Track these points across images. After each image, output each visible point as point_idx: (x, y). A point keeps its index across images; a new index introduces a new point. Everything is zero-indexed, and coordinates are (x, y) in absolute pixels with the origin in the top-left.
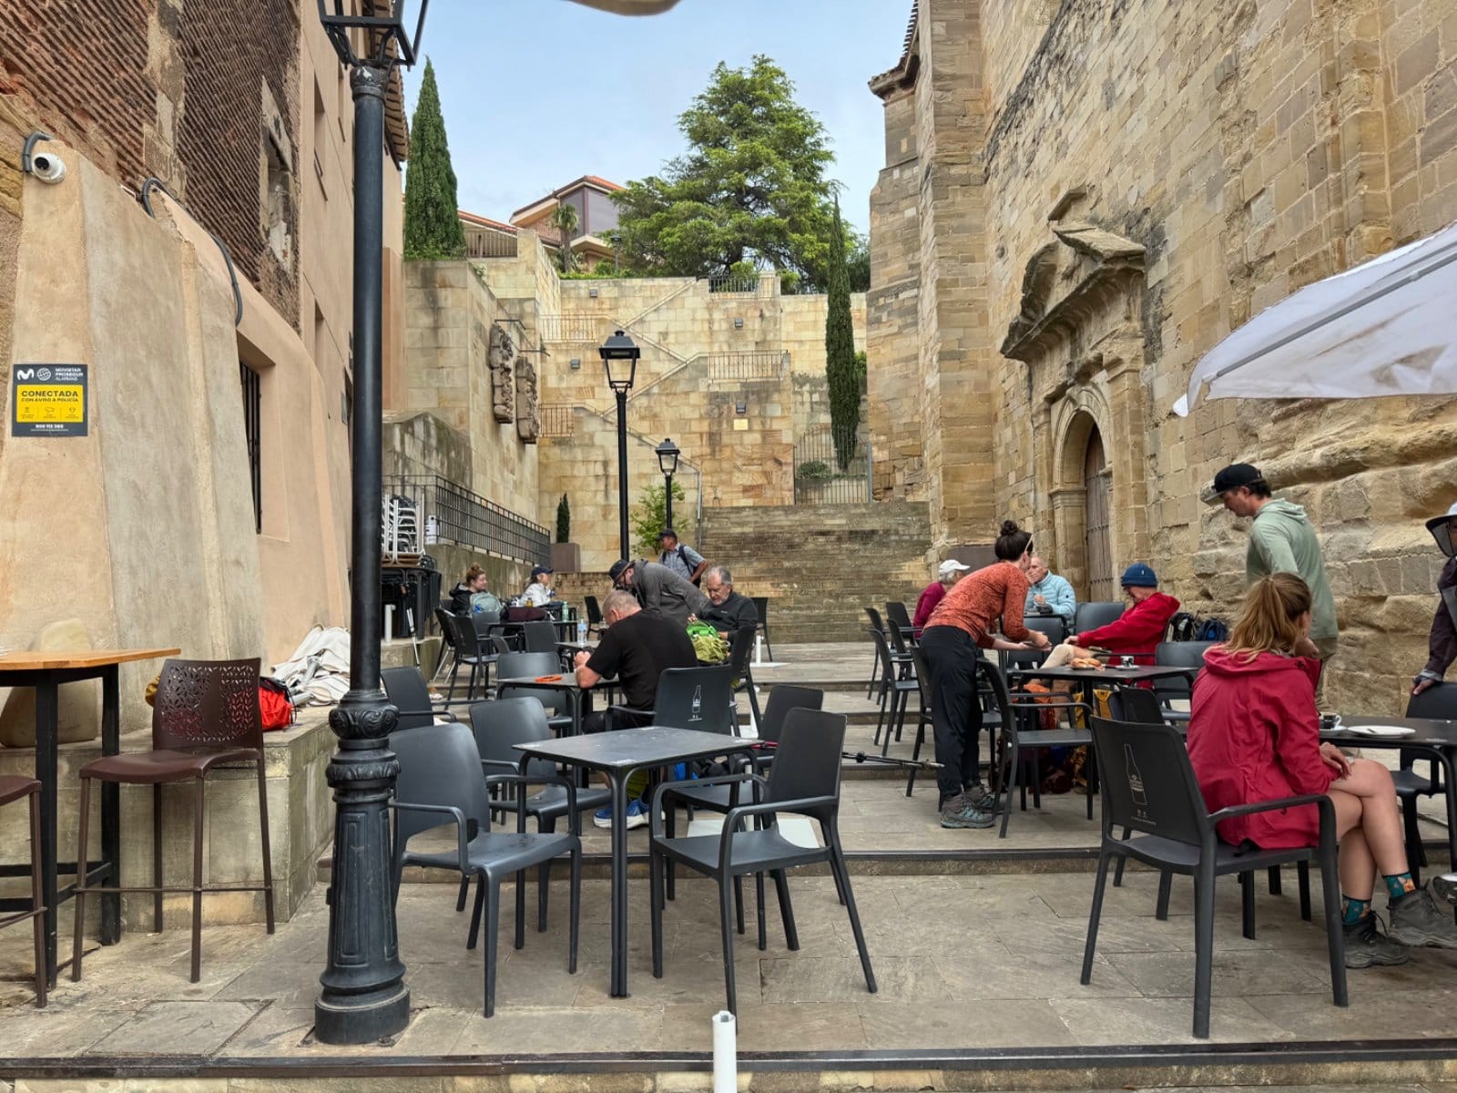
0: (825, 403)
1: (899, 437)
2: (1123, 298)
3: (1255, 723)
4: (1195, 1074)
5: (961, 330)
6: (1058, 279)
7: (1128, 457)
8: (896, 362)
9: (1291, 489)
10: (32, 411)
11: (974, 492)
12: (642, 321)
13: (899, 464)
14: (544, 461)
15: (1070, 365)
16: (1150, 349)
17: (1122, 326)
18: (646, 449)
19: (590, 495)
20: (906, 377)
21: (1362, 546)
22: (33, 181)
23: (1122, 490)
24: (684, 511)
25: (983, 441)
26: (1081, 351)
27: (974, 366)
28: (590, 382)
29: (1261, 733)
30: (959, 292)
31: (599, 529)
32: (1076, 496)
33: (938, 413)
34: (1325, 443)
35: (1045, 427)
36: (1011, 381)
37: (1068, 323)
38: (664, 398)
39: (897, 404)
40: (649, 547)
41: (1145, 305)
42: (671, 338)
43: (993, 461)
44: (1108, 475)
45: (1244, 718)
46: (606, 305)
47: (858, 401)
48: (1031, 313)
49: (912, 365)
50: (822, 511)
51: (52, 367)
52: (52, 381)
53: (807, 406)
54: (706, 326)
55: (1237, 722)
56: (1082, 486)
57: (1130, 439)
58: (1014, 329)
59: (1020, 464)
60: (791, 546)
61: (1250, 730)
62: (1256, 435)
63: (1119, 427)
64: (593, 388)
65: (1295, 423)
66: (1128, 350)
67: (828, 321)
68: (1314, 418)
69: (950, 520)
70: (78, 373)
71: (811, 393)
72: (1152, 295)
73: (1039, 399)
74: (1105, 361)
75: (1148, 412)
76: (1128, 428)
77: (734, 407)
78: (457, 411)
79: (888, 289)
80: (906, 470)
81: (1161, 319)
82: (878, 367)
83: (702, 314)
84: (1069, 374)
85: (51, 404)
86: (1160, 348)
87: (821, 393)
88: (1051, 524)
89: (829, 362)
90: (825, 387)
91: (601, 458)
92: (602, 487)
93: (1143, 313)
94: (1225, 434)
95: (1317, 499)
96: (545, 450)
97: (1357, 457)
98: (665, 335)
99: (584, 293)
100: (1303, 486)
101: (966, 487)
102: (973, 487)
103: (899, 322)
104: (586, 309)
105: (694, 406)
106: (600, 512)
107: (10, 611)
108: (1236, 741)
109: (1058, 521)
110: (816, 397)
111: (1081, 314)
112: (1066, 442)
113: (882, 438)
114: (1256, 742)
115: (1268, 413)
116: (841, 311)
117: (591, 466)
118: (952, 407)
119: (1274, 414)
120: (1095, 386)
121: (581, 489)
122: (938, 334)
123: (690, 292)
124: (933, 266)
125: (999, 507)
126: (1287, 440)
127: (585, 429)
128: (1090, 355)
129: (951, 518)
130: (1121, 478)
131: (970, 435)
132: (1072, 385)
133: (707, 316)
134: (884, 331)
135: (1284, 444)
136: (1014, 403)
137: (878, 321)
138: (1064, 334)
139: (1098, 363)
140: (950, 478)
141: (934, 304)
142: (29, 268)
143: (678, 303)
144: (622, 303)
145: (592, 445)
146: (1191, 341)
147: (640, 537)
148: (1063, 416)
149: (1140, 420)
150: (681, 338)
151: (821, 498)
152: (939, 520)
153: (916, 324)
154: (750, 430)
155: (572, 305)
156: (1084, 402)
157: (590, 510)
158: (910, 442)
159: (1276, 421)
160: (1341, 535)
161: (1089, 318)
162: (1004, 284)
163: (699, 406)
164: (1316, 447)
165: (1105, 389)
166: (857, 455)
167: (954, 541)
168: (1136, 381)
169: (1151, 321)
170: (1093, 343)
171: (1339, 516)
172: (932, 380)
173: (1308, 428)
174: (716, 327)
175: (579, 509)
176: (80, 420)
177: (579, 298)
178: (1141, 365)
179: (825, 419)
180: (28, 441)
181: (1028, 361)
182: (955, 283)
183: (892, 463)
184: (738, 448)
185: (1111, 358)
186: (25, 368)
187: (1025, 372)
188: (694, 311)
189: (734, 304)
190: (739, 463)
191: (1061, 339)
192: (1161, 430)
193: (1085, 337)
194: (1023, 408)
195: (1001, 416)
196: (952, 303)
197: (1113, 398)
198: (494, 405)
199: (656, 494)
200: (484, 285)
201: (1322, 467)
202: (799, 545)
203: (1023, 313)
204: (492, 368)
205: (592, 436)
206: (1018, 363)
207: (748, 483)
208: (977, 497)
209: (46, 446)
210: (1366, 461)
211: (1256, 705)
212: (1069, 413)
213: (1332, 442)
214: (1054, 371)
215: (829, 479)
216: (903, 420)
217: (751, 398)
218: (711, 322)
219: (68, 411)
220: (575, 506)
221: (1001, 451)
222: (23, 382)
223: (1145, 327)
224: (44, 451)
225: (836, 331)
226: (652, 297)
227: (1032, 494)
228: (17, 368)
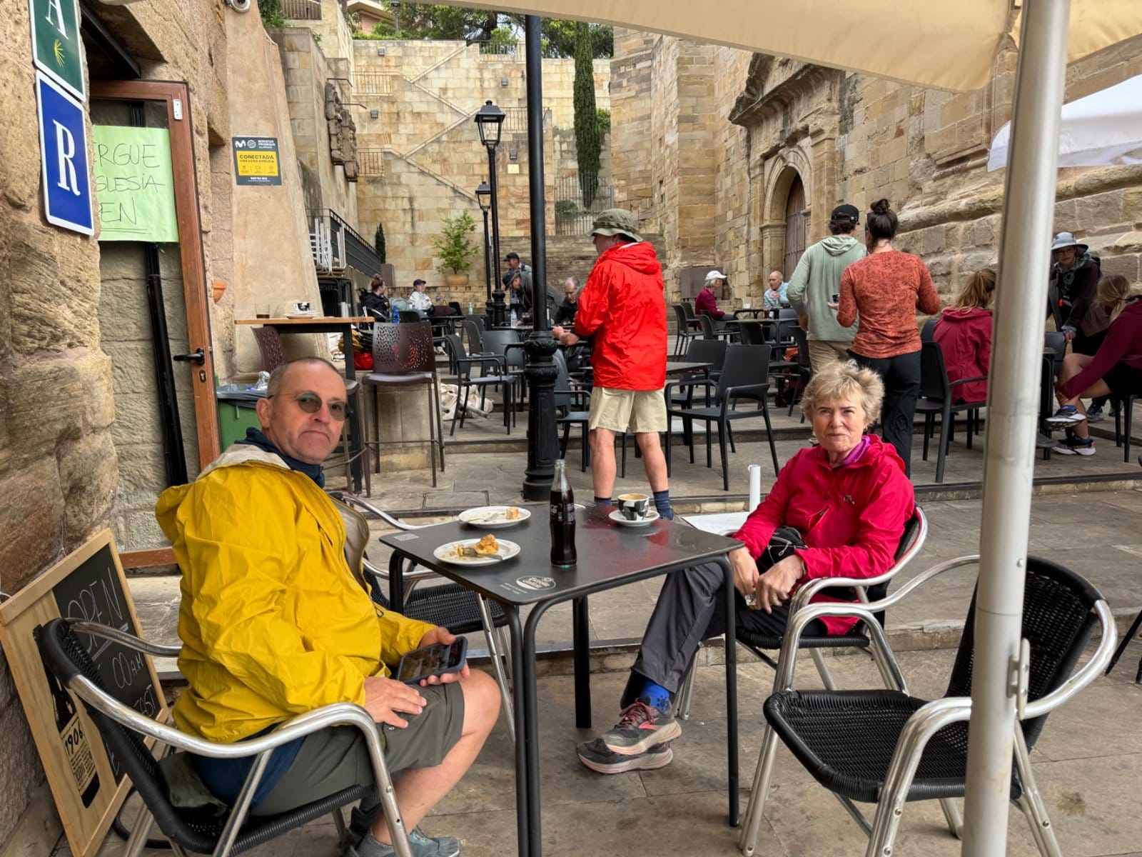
0: (572, 152)
1: (635, 182)
2: (827, 84)
3: (969, 342)
4: (939, 495)
5: (694, 99)
6: (776, 65)
7: (824, 201)
8: (633, 120)
9: (944, 225)
10: (247, 168)
11: (700, 226)
12: (425, 78)
13: (635, 203)
14: (362, 196)
15: (783, 132)
16: (843, 123)
17: (825, 106)
18: (442, 188)
19: (400, 225)
20: (641, 133)
21: (987, 261)
22: (230, 11)
23: (817, 225)
24: (475, 240)
25: (708, 187)
26: (791, 122)
27: (703, 128)
28: (387, 129)
29: (971, 347)
30: (694, 68)
31: (408, 252)
32: (779, 229)
33: (676, 165)
34: (968, 196)
35: (759, 178)
36: (731, 142)
37: (783, 100)
38: (451, 145)
39: (634, 155)
40: (450, 268)
41: (843, 91)
42: (450, 93)
43: (715, 203)
44: (807, 214)
45: (964, 341)
46: (392, 63)
47: (599, 151)
48: (754, 90)
49: (646, 124)
50: (581, 241)
51: (256, 139)
52: (257, 149)
53: (558, 155)
54: (478, 84)
55: (960, 343)
56: (784, 223)
57: (826, 188)
58: (739, 101)
59: (737, 205)
60: (560, 268)
61: (966, 345)
62: (921, 189)
63: (818, 179)
64: (389, 135)
65: (949, 181)
66: (827, 123)
67: (575, 82)
68: (961, 179)
69: (683, 247)
70: (272, 143)
71: (561, 143)
72: (849, 83)
73: (756, 157)
74: (811, 131)
75: (839, 169)
76: (825, 181)
77: (508, 154)
78: (308, 156)
79: (627, 60)
80: (640, 209)
81: (854, 102)
82: (620, 123)
83: (475, 73)
84: (781, 139)
85: (257, 164)
86: (852, 123)
87: (569, 143)
88: (761, 250)
89: (576, 117)
90: (572, 139)
91: (407, 195)
92: (409, 219)
93: (841, 95)
94: (895, 187)
95: (961, 232)
96: (361, 187)
97: (989, 205)
98: (444, 90)
99: (373, 52)
100: (952, 224)
101: (695, 222)
102: (701, 222)
103: (636, 87)
104: (375, 66)
105: (476, 153)
106: (409, 239)
107: (249, 295)
108: (958, 352)
109: (766, 247)
110: (565, 147)
111: (793, 94)
112: (775, 190)
113: (622, 182)
114: (968, 352)
115: (931, 174)
116: (586, 75)
117: (399, 201)
118: (687, 160)
119: (935, 175)
120: (800, 148)
121: (392, 220)
122: (677, 101)
123: (465, 54)
124: (673, 47)
125: (718, 238)
126: (942, 193)
127: (393, 170)
128: (798, 125)
129: (683, 246)
130: (817, 216)
131: (699, 182)
132: (783, 147)
133: (479, 76)
134: (624, 94)
135: (939, 196)
136: (733, 159)
137: (620, 86)
138: (778, 109)
139: (805, 132)
140: (684, 215)
141: (675, 77)
142: (234, 72)
143: (455, 62)
144: (406, 61)
145: (400, 184)
146: (875, 120)
147: (443, 260)
148: (774, 170)
149: (833, 174)
150: (458, 94)
151: (572, 230)
152: (674, 247)
153: (649, 89)
154: (521, 174)
155: (363, 62)
156: (791, 160)
157: (400, 237)
158: (644, 186)
159: (935, 179)
160: (973, 255)
161: (799, 97)
162: (729, 64)
163: (479, 153)
164: (961, 198)
165: (809, 151)
166: (597, 195)
167: (685, 263)
168: (833, 147)
169: (846, 103)
170: (802, 116)
171: (973, 242)
172: (671, 138)
173: (956, 185)
174: (486, 85)
175: (392, 236)
176: (277, 174)
177: (369, 56)
178: (836, 135)
179: (573, 165)
180: (247, 188)
181: (748, 127)
182: (691, 61)
183: (629, 203)
184: (512, 189)
185: (816, 129)
186: (240, 140)
187: (744, 134)
188: (468, 71)
189: (500, 66)
190: (513, 200)
191: (776, 111)
192: (848, 182)
193: (795, 111)
194: (741, 163)
195: (722, 168)
196: (688, 77)
197: (815, 158)
198: (331, 150)
199: (454, 225)
200: (319, 49)
201: (965, 211)
202: (566, 267)
203: (747, 90)
204: (328, 119)
205: (399, 177)
206: (739, 127)
207: (521, 218)
208: (702, 230)
209: (258, 191)
210: (994, 208)
211: (970, 334)
212: (779, 167)
213: (972, 195)
214: (769, 136)
215: (577, 214)
216: (639, 168)
217: (521, 146)
218: (482, 80)
219: (269, 169)
220: (388, 234)
221: (721, 195)
222: (239, 149)
223: (841, 107)
224: (257, 195)
225: (582, 92)
226: (430, 57)
227: (746, 228)
228: (235, 139)
